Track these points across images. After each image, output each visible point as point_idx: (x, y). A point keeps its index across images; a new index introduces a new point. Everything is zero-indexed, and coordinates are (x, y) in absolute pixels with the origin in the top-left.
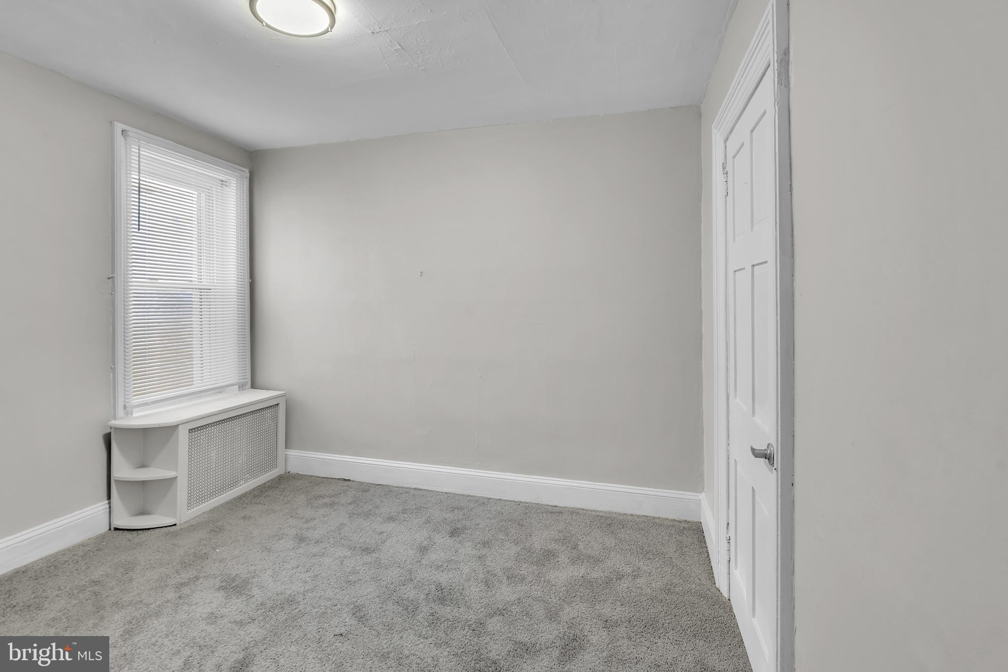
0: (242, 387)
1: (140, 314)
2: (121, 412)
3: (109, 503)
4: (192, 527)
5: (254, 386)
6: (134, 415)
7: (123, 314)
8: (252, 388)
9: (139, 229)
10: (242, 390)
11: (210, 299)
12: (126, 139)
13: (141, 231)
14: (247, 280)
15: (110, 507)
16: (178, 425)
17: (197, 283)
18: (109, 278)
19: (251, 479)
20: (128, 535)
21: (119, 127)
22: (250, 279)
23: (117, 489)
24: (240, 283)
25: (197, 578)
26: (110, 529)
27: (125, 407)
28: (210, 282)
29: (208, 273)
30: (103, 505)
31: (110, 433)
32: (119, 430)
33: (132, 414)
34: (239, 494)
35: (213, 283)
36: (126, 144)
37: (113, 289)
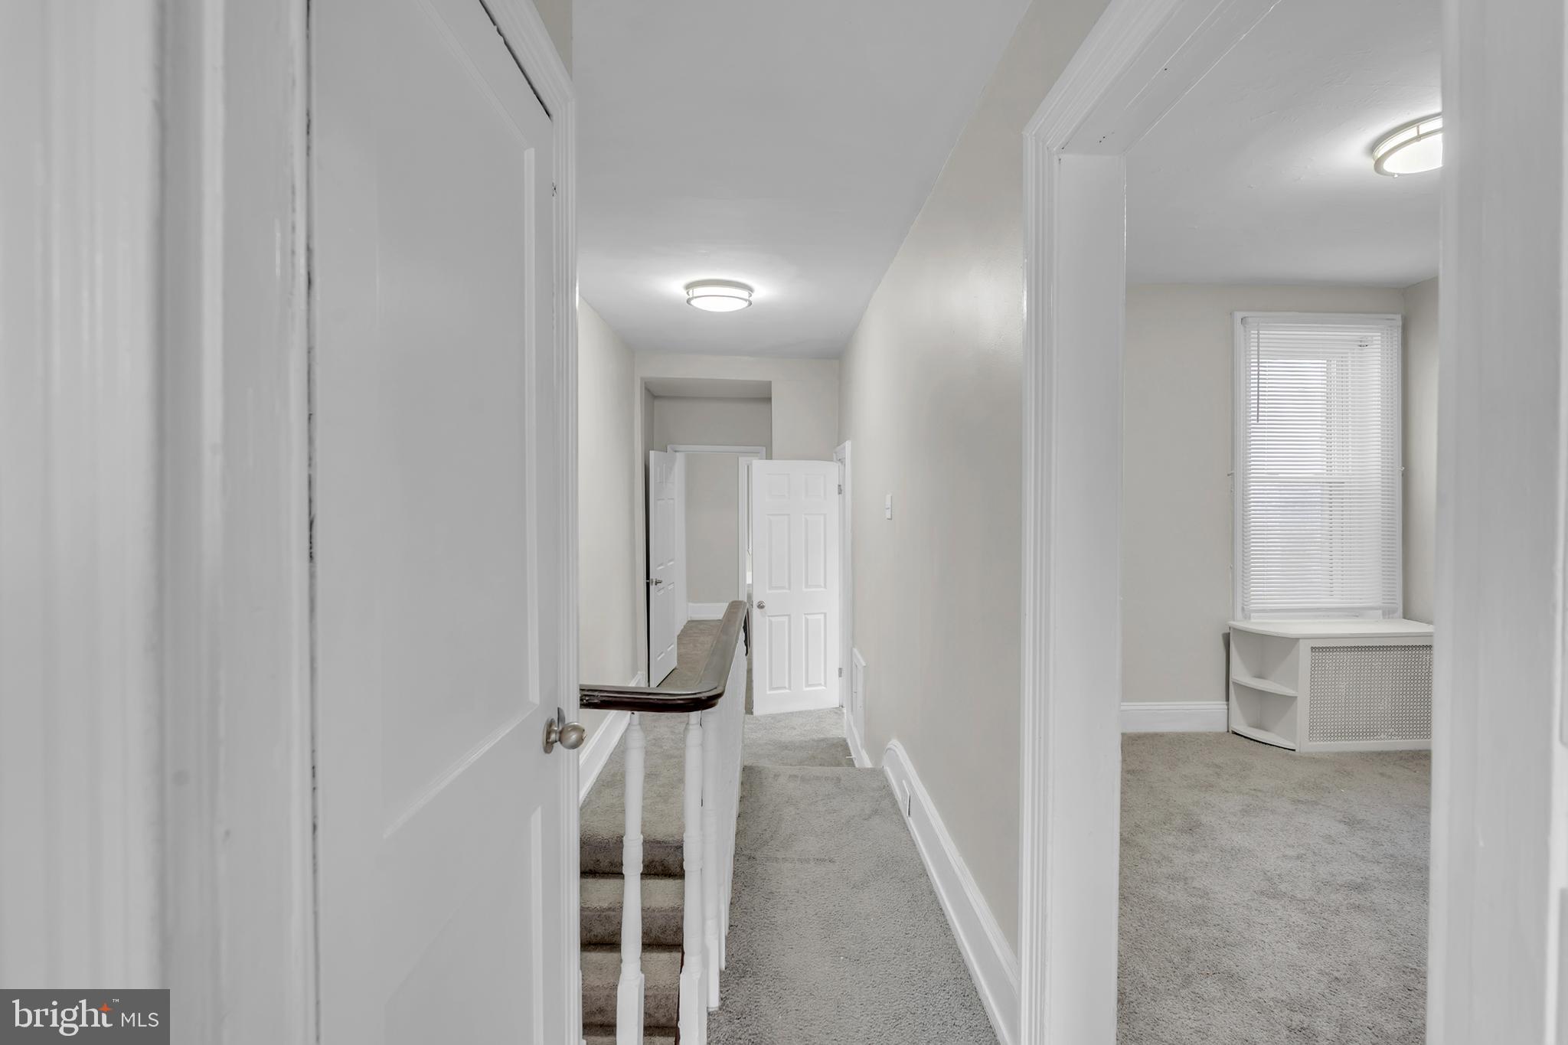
0: (1388, 613)
1: (1258, 512)
2: (1239, 614)
3: (1228, 705)
4: (1313, 759)
5: (1407, 615)
6: (1253, 620)
7: (1242, 512)
8: (1404, 618)
9: (1258, 421)
10: (1389, 618)
11: (1343, 494)
12: (1245, 327)
13: (1260, 422)
14: (1399, 468)
15: (1228, 709)
16: (1298, 639)
17: (1325, 476)
18: (1228, 475)
19: (1397, 737)
20: (1246, 741)
21: (1239, 315)
22: (1403, 466)
23: (1235, 693)
24: (1386, 472)
25: (1316, 803)
26: (1228, 731)
27: (1243, 609)
28: (1344, 474)
29: (1340, 462)
30: (1222, 704)
31: (1229, 634)
32: (1236, 630)
33: (1250, 618)
34: (1379, 749)
35: (1347, 474)
36: (1245, 331)
37: (1233, 486)
